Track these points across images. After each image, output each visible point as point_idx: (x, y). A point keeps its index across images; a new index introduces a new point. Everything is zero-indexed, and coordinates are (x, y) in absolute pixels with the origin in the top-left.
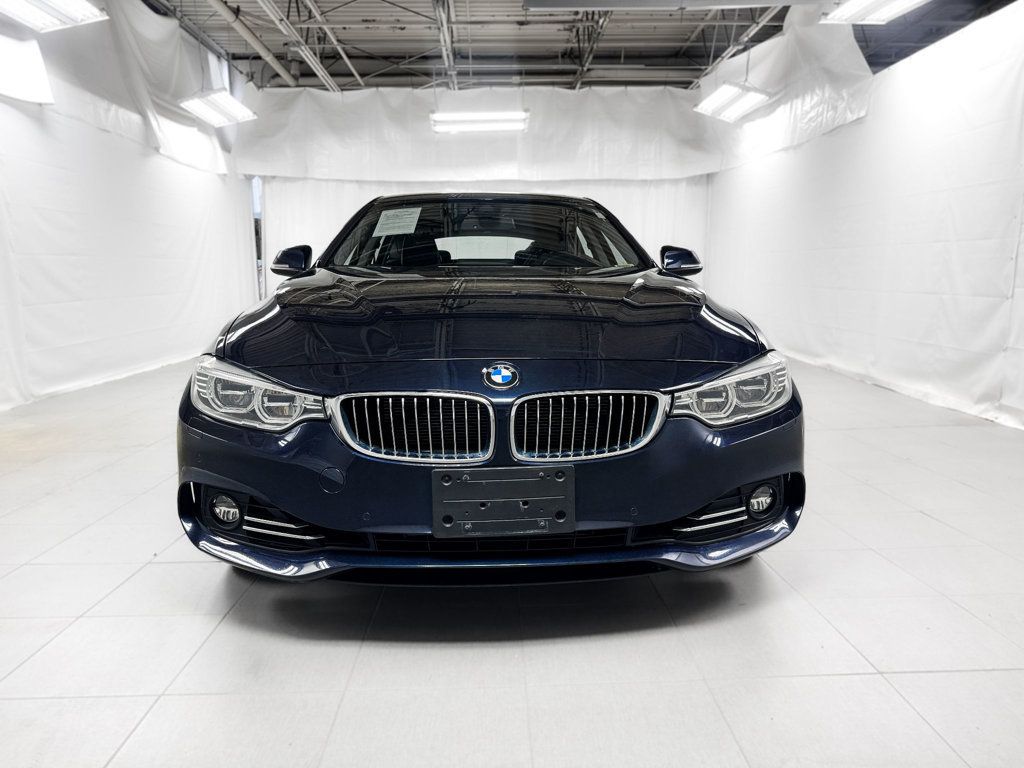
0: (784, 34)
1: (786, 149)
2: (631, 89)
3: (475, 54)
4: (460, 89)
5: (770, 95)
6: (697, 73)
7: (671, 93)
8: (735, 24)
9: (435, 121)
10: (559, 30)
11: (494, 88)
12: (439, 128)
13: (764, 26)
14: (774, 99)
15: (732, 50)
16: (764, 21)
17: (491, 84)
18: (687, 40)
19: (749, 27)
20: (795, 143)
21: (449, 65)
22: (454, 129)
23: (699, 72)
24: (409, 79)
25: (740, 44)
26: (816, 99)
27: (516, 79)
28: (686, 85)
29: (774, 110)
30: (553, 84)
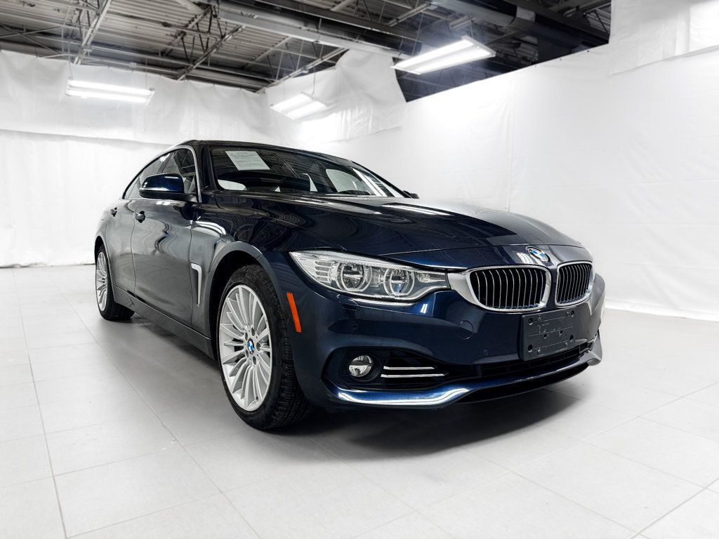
0: (335, 69)
1: (340, 141)
2: (217, 86)
3: (96, 40)
4: (82, 64)
5: (327, 105)
6: (264, 84)
7: (244, 92)
8: (300, 55)
9: (71, 86)
10: (167, 35)
11: (111, 68)
12: (72, 92)
13: (325, 62)
14: (330, 107)
15: (297, 72)
16: (326, 59)
17: (109, 65)
18: (253, 60)
19: (314, 60)
20: (348, 138)
21: (86, 44)
22: (85, 95)
23: (268, 83)
24: (33, 48)
25: (305, 70)
26: (362, 112)
27: (133, 65)
28: (255, 90)
29: (328, 115)
30: (160, 73)
